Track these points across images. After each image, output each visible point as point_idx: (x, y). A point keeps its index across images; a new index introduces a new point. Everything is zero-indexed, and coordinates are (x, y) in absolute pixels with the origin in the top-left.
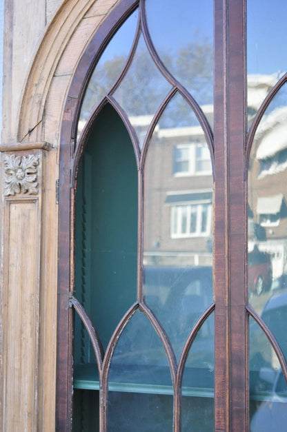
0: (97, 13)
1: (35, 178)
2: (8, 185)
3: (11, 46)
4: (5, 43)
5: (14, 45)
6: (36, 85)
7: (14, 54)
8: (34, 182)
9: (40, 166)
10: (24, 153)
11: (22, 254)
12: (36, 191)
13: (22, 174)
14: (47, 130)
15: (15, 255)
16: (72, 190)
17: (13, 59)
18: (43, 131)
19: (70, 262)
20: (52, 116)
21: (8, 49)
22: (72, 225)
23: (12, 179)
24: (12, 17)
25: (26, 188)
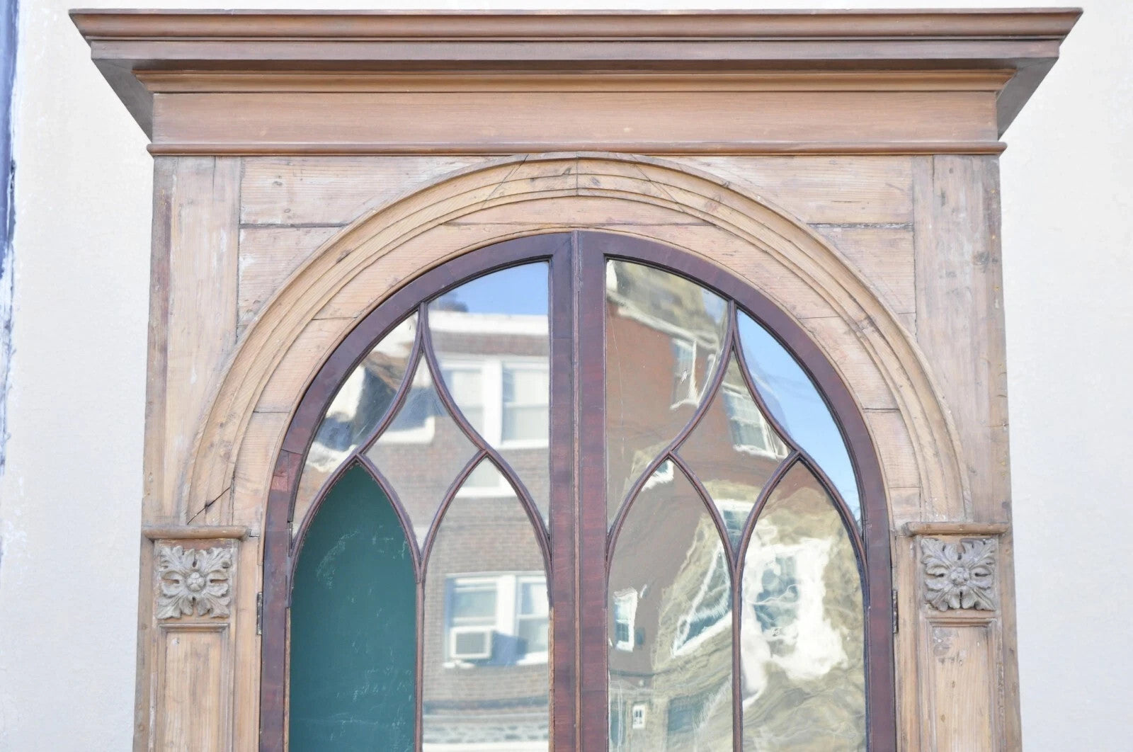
0: (338, 314)
1: (226, 589)
2: (170, 600)
3: (164, 349)
4: (151, 344)
5: (170, 349)
6: (222, 425)
7: (171, 364)
8: (223, 596)
9: (233, 569)
10: (202, 543)
11: (192, 723)
12: (226, 611)
13: (201, 580)
14: (237, 505)
15: (177, 724)
16: (289, 611)
17: (169, 374)
18: (231, 506)
19: (283, 737)
20: (248, 480)
21: (157, 355)
22: (288, 672)
23: (180, 590)
24: (166, 300)
25: (209, 607)
